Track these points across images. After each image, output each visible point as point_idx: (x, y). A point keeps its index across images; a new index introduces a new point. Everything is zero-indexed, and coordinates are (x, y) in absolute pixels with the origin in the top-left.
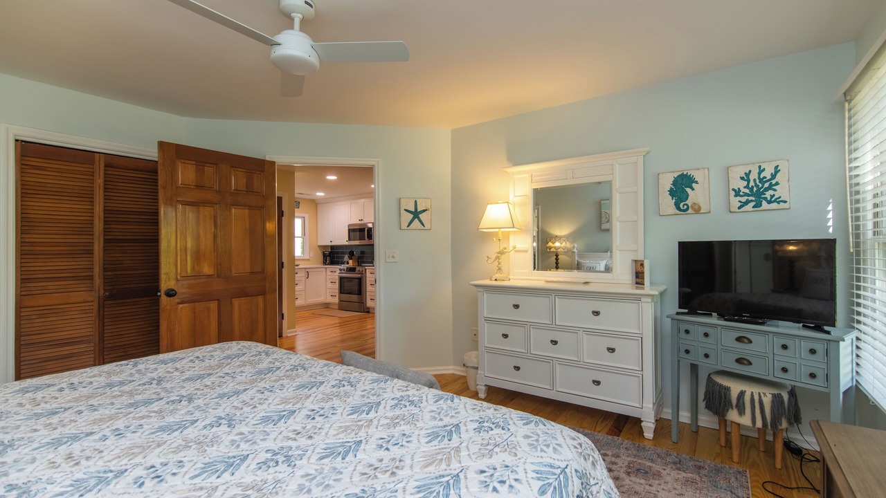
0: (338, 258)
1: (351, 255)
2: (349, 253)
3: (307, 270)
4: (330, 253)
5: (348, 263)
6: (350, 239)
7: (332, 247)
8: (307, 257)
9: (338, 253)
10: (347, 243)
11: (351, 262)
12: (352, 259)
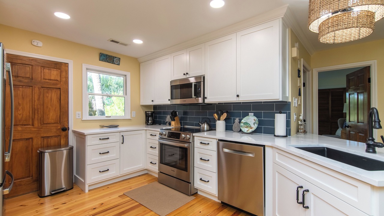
0: (160, 118)
1: (174, 115)
2: (172, 113)
3: (122, 134)
4: (153, 113)
5: (170, 124)
6: (172, 98)
7: (155, 107)
8: (128, 117)
9: (160, 113)
10: (169, 103)
11: (173, 123)
12: (174, 120)
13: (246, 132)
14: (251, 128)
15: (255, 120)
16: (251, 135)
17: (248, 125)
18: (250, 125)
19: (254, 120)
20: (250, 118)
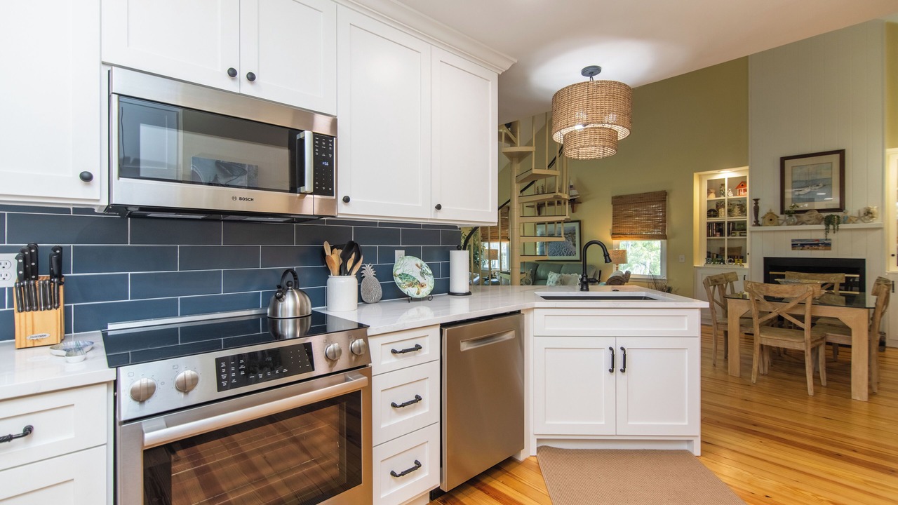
13: (416, 296)
14: (422, 286)
15: (419, 265)
16: (427, 301)
17: (412, 279)
18: (414, 279)
19: (417, 265)
20: (405, 261)
